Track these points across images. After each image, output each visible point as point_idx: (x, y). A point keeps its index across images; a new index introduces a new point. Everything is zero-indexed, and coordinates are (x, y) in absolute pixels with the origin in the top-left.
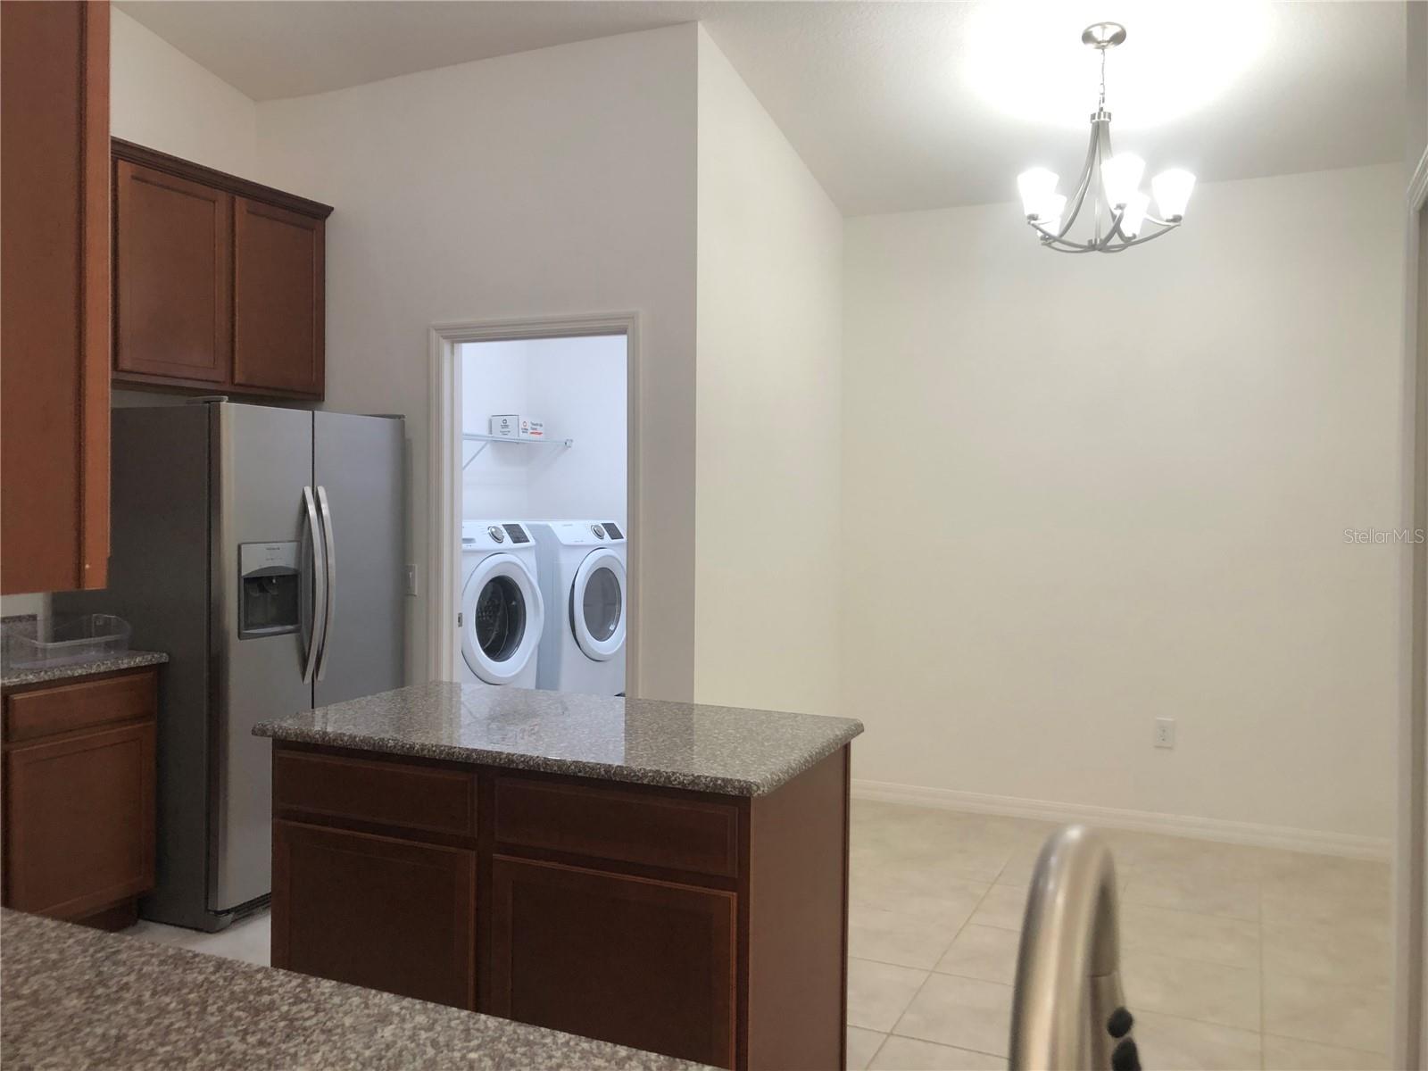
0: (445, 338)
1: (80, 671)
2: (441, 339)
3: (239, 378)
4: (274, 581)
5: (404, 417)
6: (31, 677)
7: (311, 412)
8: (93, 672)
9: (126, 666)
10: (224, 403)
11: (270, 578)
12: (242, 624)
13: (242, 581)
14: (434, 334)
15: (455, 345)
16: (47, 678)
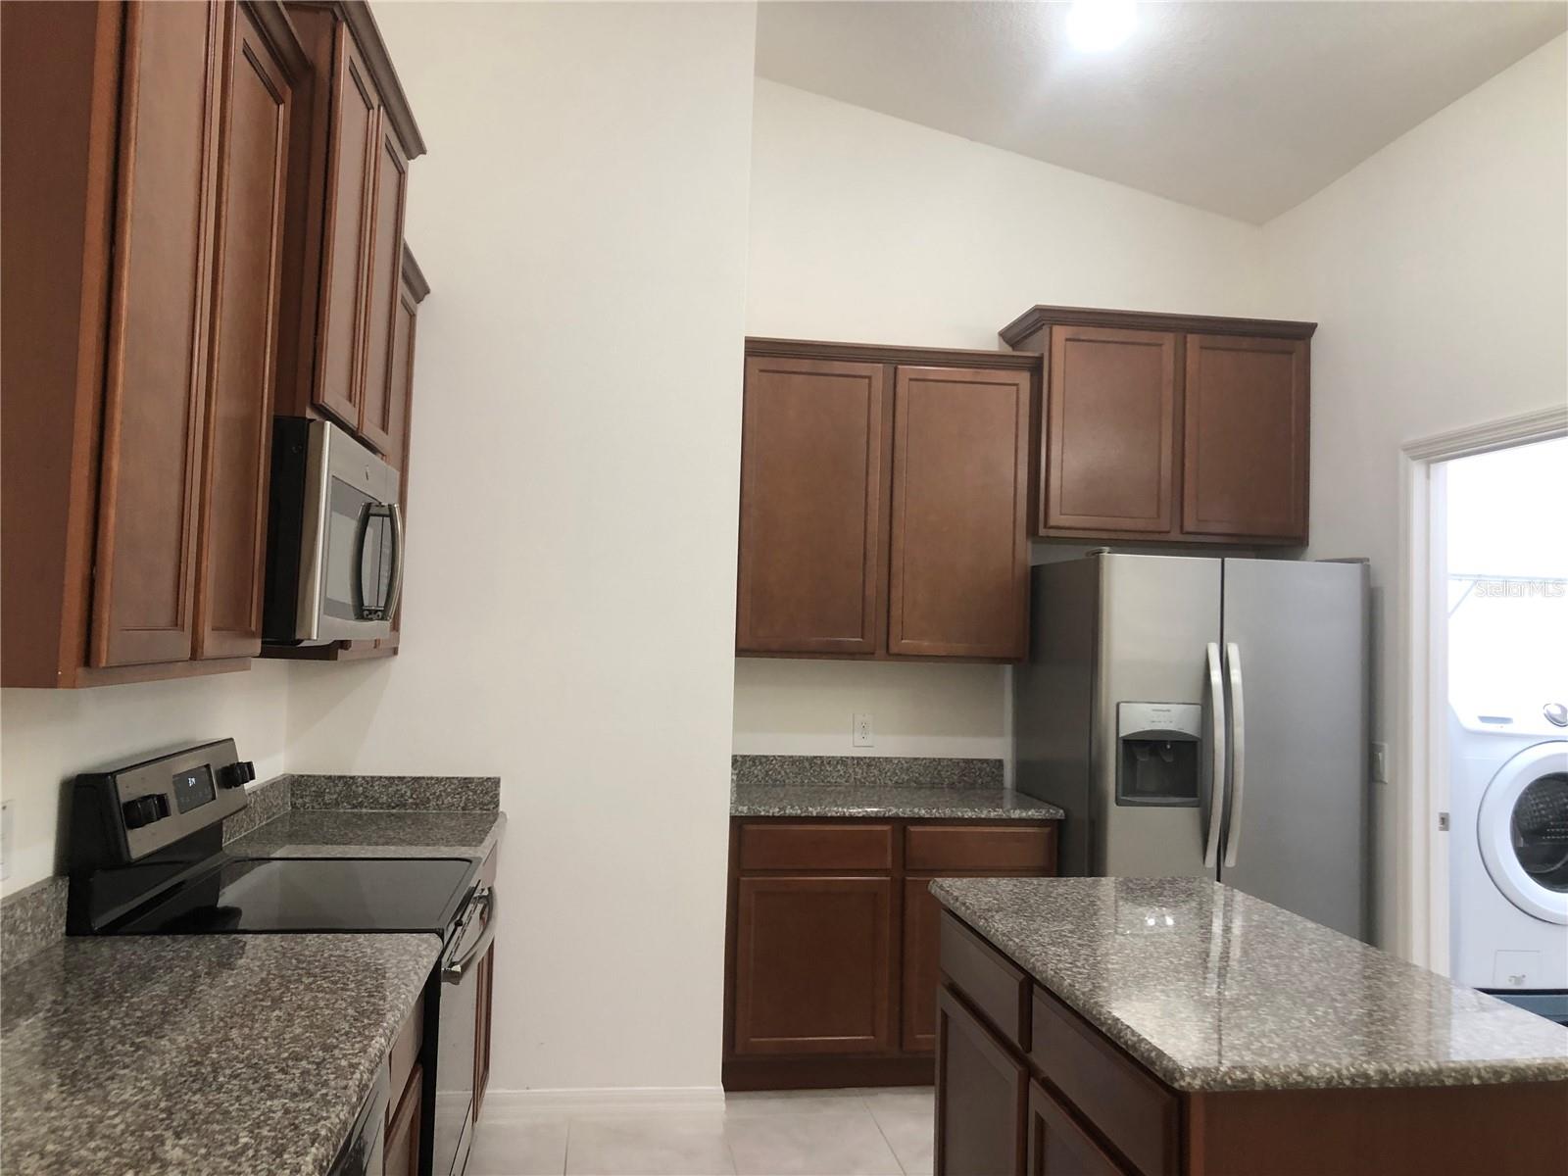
0: (1414, 458)
1: (970, 814)
2: (1410, 460)
3: (1189, 526)
4: (1169, 747)
5: (1368, 560)
6: (923, 812)
7: (1220, 560)
8: (983, 816)
9: (1017, 816)
10: (1105, 554)
11: (1165, 742)
12: (1120, 791)
13: (1121, 742)
14: (1402, 455)
15: (1432, 466)
16: (938, 815)
